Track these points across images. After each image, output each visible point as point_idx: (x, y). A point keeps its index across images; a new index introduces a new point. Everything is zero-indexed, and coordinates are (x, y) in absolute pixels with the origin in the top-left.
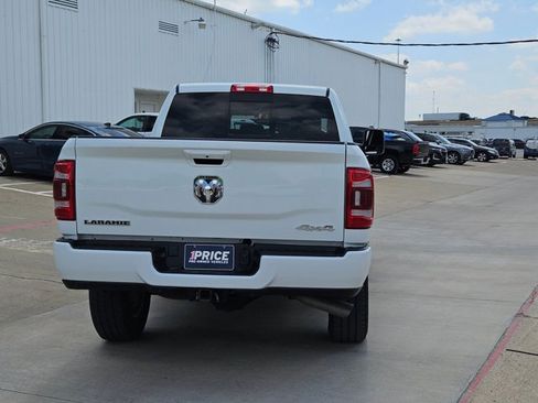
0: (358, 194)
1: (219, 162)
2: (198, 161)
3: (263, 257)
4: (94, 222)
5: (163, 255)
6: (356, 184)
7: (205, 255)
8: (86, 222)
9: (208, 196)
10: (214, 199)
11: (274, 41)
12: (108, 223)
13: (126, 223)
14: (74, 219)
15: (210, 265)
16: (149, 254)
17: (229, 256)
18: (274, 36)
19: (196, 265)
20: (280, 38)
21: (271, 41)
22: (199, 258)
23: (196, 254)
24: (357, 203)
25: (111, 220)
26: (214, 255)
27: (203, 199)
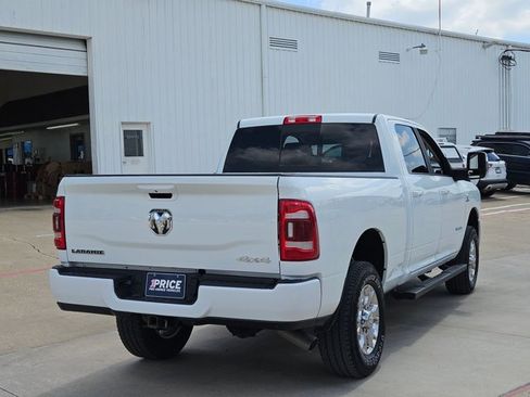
0: (290, 225)
1: (169, 196)
2: (153, 196)
3: (201, 287)
4: (78, 251)
5: (129, 282)
6: (289, 216)
7: (162, 283)
8: (73, 251)
9: (160, 227)
10: (165, 231)
11: (510, 58)
12: (83, 252)
13: (101, 252)
14: (65, 248)
15: (166, 293)
16: (111, 281)
17: (181, 285)
18: (510, 54)
19: (155, 292)
20: (517, 55)
21: (506, 59)
22: (157, 286)
23: (155, 282)
24: (291, 235)
25: (90, 249)
26: (169, 283)
27: (156, 230)
